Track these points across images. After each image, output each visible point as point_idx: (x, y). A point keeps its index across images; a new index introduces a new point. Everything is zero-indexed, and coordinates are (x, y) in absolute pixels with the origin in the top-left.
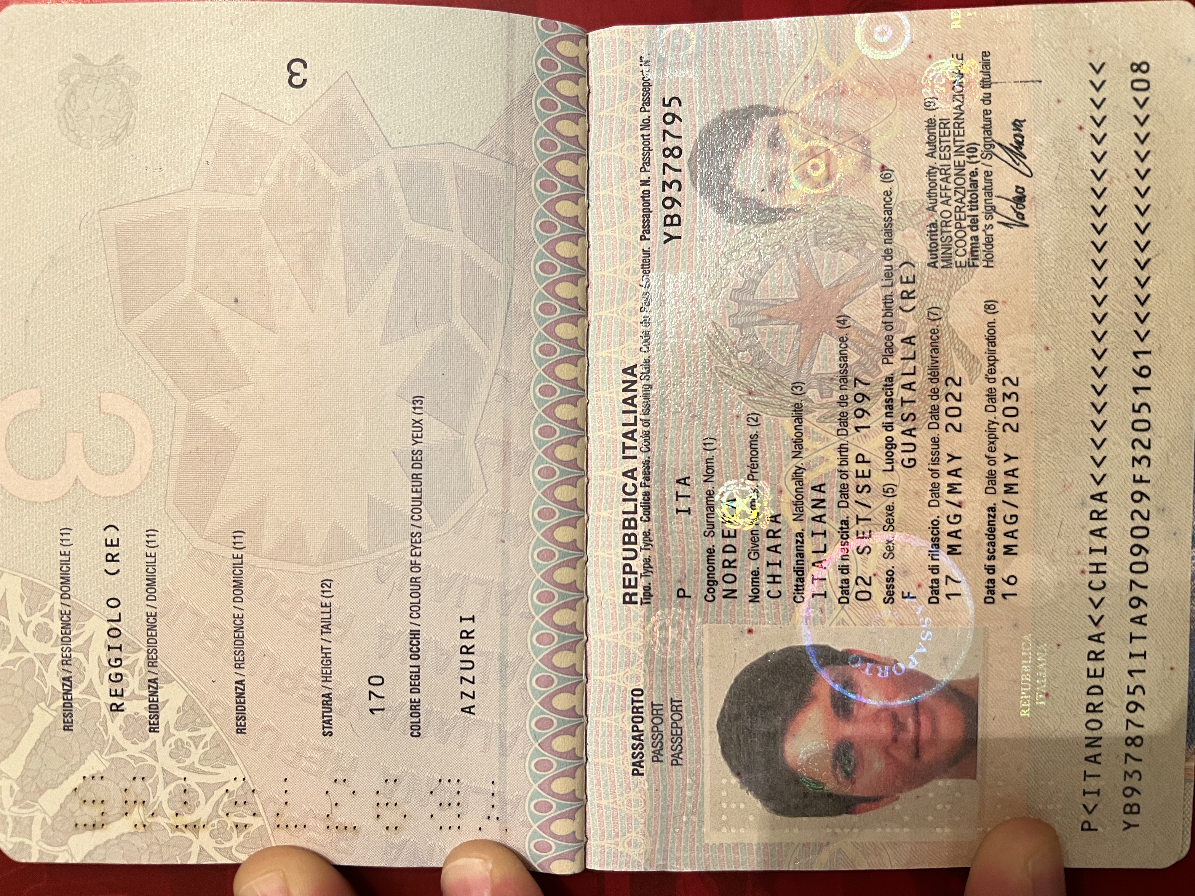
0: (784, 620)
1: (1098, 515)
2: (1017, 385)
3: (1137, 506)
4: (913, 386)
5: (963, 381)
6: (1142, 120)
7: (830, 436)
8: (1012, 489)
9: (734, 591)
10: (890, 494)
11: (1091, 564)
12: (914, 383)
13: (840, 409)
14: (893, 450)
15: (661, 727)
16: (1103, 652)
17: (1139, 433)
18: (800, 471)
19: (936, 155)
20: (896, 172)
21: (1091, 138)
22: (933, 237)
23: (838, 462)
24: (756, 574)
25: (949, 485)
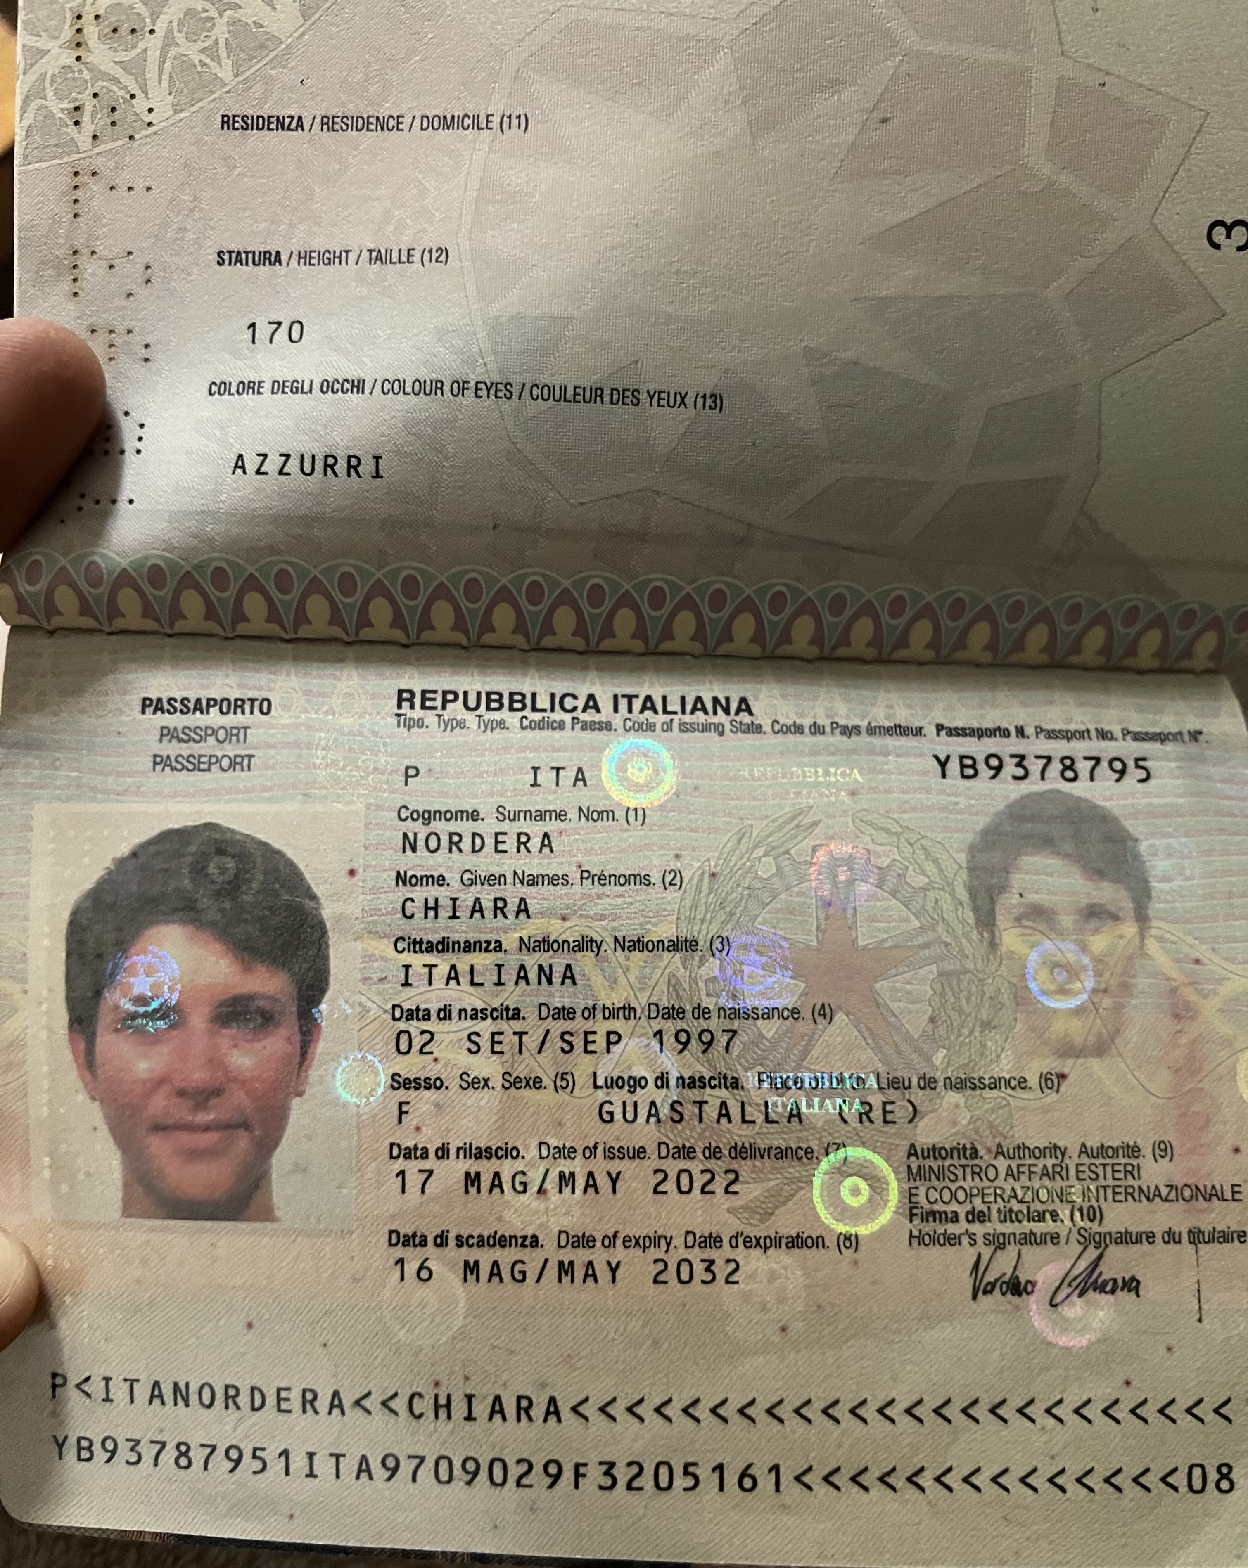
0: (369, 923)
1: (524, 1407)
2: (727, 1282)
3: (538, 1468)
4: (724, 1120)
5: (733, 1197)
6: (1142, 1480)
7: (648, 994)
8: (566, 1274)
9: (414, 850)
10: (559, 1083)
11: (449, 1397)
12: (730, 1121)
13: (688, 1008)
14: (626, 1087)
15: (211, 740)
16: (316, 1412)
17: (652, 1472)
18: (595, 949)
19: (1085, 1160)
20: (1054, 1096)
21: (1113, 1398)
22: (955, 1154)
23: (608, 1004)
24: (441, 881)
25: (572, 1174)
